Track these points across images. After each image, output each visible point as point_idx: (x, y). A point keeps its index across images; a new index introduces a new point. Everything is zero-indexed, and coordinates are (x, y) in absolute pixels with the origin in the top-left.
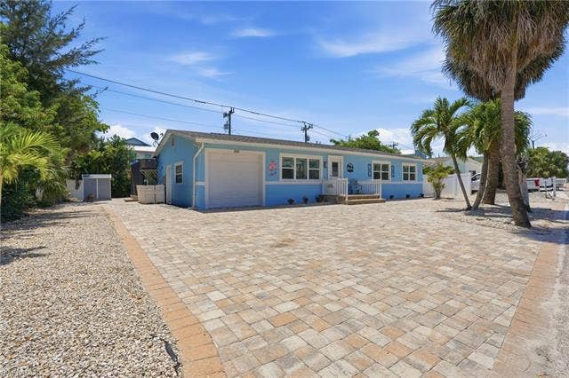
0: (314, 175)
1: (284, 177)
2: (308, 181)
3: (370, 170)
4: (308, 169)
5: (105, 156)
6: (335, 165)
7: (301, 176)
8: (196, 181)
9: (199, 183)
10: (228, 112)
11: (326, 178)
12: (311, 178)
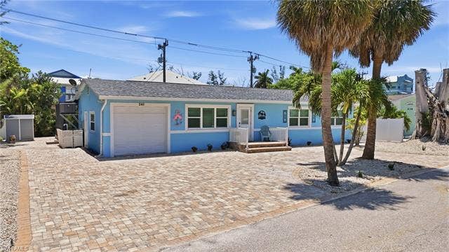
0: (222, 123)
1: (189, 126)
2: (215, 129)
3: (285, 117)
4: (215, 117)
5: (28, 94)
6: (245, 113)
7: (208, 124)
8: (103, 132)
9: (105, 134)
10: (162, 45)
11: (234, 126)
12: (218, 126)
